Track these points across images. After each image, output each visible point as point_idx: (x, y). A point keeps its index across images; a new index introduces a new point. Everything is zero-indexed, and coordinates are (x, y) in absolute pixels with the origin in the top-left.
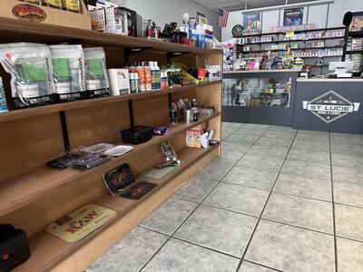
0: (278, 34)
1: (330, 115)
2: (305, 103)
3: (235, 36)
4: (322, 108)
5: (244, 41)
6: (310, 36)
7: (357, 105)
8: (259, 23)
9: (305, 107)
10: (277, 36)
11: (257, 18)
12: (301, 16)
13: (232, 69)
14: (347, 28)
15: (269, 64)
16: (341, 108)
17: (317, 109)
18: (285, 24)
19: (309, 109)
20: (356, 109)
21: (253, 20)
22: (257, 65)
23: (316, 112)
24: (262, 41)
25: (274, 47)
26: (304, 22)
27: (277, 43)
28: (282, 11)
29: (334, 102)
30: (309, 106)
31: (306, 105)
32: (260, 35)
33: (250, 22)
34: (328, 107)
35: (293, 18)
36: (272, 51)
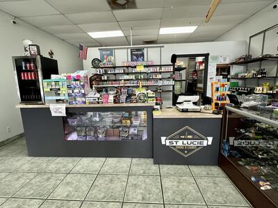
0: (127, 67)
1: (187, 150)
2: (163, 139)
3: (94, 67)
4: (180, 143)
5: (102, 71)
6: (152, 69)
7: (210, 139)
8: (113, 58)
9: (163, 143)
10: (127, 69)
11: (111, 54)
12: (143, 55)
13: (85, 103)
14: (174, 65)
15: (123, 97)
16: (196, 143)
17: (175, 144)
18: (132, 60)
19: (168, 144)
20: (210, 143)
21: (108, 56)
22: (111, 98)
23: (174, 147)
24: (116, 72)
25: (126, 77)
26: (145, 59)
27: (128, 74)
28: (129, 50)
29: (190, 137)
30: (168, 141)
31: (164, 141)
32: (115, 68)
33: (105, 56)
34: (185, 142)
35: (138, 56)
36: (124, 80)
